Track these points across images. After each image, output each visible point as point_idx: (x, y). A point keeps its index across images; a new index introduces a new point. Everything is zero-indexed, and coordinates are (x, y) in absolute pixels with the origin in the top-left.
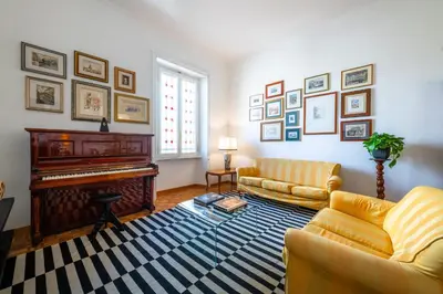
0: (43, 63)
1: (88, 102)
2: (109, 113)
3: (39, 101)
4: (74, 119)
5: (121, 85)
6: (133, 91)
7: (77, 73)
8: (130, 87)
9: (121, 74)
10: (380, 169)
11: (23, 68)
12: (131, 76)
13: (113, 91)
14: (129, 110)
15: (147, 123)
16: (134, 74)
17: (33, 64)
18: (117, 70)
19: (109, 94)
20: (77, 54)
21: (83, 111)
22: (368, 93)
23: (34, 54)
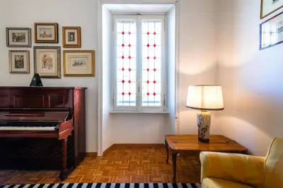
0: (19, 39)
1: (45, 62)
3: (17, 67)
5: (67, 42)
6: (79, 45)
7: (36, 40)
8: (75, 43)
9: (67, 32)
11: (8, 45)
13: (62, 49)
14: (76, 64)
15: (92, 75)
16: (79, 29)
17: (13, 41)
18: (64, 29)
19: (59, 52)
20: (36, 26)
21: (42, 70)
23: (13, 34)
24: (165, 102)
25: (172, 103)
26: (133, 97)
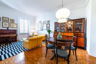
1: (5, 25)
2: (9, 26)
4: (3, 27)
5: (11, 22)
6: (14, 23)
7: (3, 20)
8: (13, 22)
9: (11, 20)
10: (49, 34)
12: (13, 20)
13: (10, 23)
15: (17, 28)
16: (14, 20)
18: (11, 19)
20: (3, 17)
21: (4, 26)
22: (49, 24)
24: (28, 32)
25: (29, 32)
26: (23, 31)
